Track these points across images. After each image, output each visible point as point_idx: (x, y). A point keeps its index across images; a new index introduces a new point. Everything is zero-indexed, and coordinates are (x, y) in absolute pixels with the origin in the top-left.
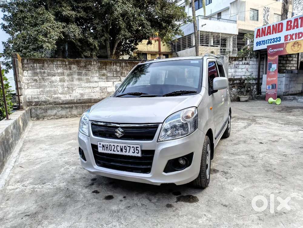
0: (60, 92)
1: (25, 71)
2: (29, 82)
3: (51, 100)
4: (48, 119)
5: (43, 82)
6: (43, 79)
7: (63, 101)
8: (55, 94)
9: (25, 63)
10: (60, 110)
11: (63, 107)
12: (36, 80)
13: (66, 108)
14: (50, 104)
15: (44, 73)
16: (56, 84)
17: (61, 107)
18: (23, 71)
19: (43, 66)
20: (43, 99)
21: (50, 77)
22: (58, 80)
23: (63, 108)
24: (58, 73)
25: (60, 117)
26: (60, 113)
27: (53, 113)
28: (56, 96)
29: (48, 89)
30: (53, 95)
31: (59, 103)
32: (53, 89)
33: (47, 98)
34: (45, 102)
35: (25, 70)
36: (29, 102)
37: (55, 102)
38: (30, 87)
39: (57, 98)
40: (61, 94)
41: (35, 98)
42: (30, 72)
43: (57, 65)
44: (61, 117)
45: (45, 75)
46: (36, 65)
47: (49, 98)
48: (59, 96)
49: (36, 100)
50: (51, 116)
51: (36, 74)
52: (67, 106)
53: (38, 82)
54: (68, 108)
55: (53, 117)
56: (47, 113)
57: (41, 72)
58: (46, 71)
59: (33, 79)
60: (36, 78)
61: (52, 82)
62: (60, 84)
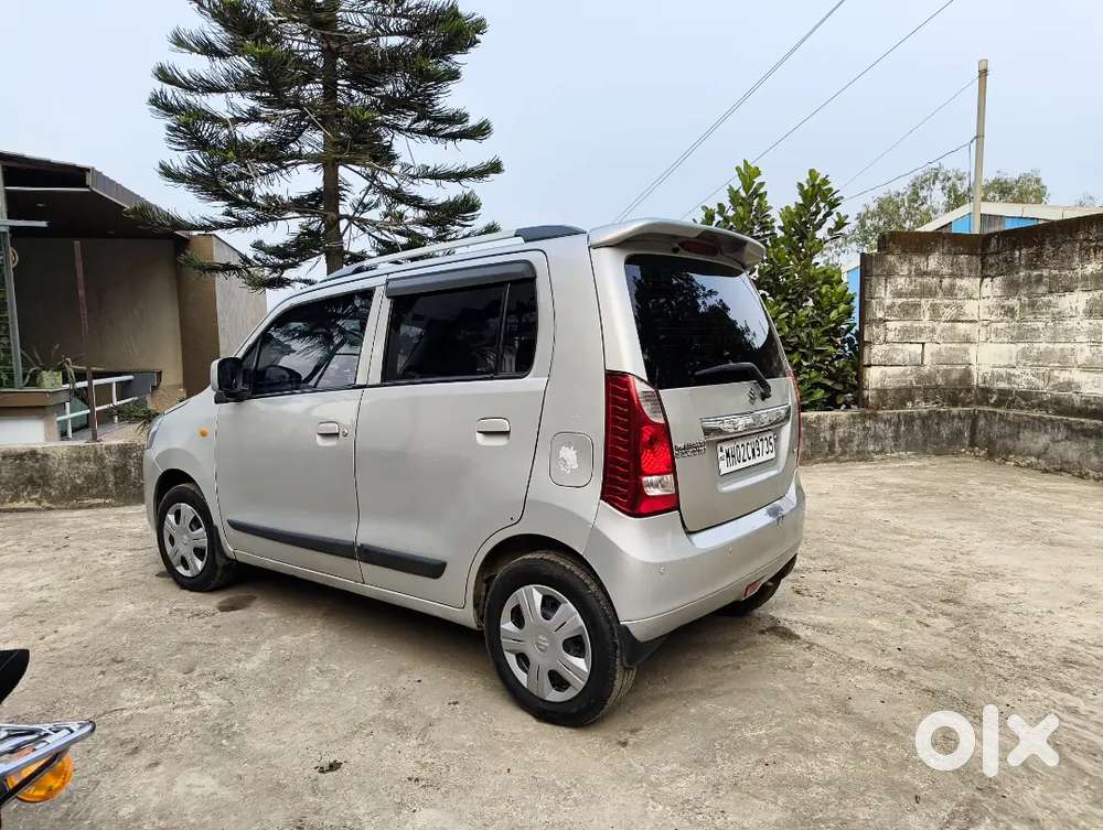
0: (1081, 360)
1: (987, 280)
2: (993, 318)
3: (1047, 391)
4: (1018, 465)
5: (1031, 317)
6: (1032, 305)
7: (1088, 402)
8: (1063, 368)
9: (992, 250)
10: (1060, 437)
11: (1074, 426)
12: (1010, 311)
13: (1085, 436)
14: (1041, 405)
15: (1039, 279)
16: (1070, 324)
17: (1068, 426)
18: (983, 278)
19: (1039, 255)
20: (1024, 387)
21: (1053, 298)
22: (1082, 306)
23: (1073, 431)
24: (1085, 278)
25: (1058, 467)
26: (1060, 448)
27: (1036, 443)
28: (1063, 376)
29: (1043, 346)
30: (1056, 373)
31: (1073, 407)
32: (1058, 346)
33: (1034, 379)
34: (1026, 396)
35: (986, 277)
36: (982, 389)
37: (1058, 402)
38: (993, 338)
39: (1069, 385)
40: (1086, 368)
41: (1000, 378)
42: (998, 280)
43: (1085, 244)
44: (1061, 470)
45: (1042, 289)
46: (1017, 253)
47: (1041, 384)
48: (1077, 376)
49: (1003, 385)
50: (1030, 455)
51: (1012, 288)
52: (1089, 422)
53: (1017, 318)
54: (1090, 437)
55: (1034, 459)
56: (1019, 439)
57: (1028, 280)
58: (1045, 273)
59: (1003, 307)
60: (1013, 302)
61: (1058, 317)
62: (1085, 324)
